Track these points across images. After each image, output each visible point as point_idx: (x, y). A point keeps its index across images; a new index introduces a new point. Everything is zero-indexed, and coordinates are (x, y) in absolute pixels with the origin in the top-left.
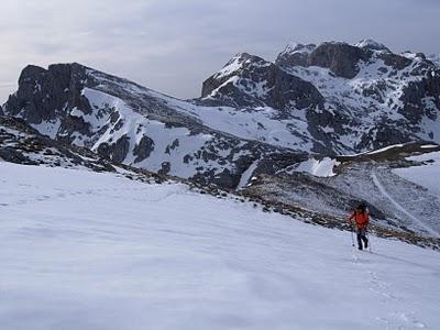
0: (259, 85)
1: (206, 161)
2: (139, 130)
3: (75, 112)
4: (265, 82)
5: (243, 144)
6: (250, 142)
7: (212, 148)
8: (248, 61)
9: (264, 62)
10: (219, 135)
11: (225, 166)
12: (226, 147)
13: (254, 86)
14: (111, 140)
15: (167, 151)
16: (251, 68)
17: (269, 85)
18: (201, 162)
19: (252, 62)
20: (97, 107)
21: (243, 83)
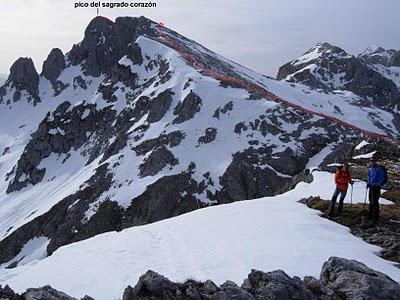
0: (337, 77)
1: (264, 134)
2: (187, 85)
3: (124, 61)
4: (344, 74)
5: (316, 118)
6: (327, 118)
7: (274, 119)
8: (328, 51)
9: (345, 54)
10: (285, 104)
11: (287, 145)
12: (293, 120)
13: (332, 77)
14: (153, 94)
15: (217, 115)
16: (331, 59)
17: (347, 78)
18: (257, 135)
19: (333, 52)
20: (148, 58)
21: (320, 71)
